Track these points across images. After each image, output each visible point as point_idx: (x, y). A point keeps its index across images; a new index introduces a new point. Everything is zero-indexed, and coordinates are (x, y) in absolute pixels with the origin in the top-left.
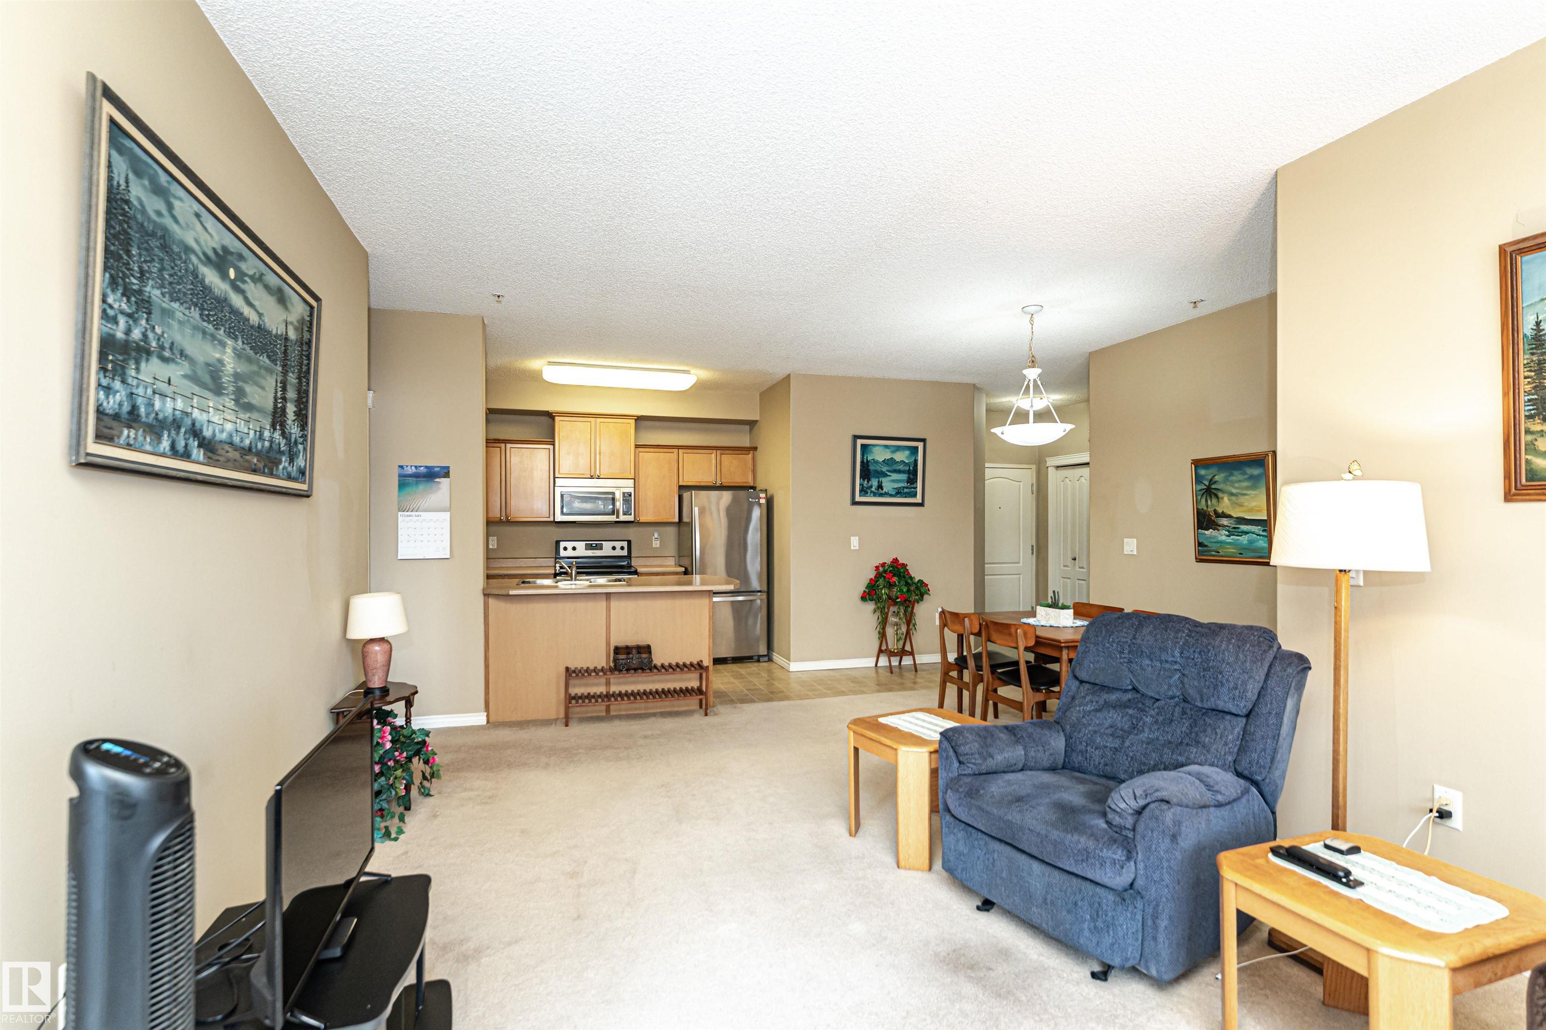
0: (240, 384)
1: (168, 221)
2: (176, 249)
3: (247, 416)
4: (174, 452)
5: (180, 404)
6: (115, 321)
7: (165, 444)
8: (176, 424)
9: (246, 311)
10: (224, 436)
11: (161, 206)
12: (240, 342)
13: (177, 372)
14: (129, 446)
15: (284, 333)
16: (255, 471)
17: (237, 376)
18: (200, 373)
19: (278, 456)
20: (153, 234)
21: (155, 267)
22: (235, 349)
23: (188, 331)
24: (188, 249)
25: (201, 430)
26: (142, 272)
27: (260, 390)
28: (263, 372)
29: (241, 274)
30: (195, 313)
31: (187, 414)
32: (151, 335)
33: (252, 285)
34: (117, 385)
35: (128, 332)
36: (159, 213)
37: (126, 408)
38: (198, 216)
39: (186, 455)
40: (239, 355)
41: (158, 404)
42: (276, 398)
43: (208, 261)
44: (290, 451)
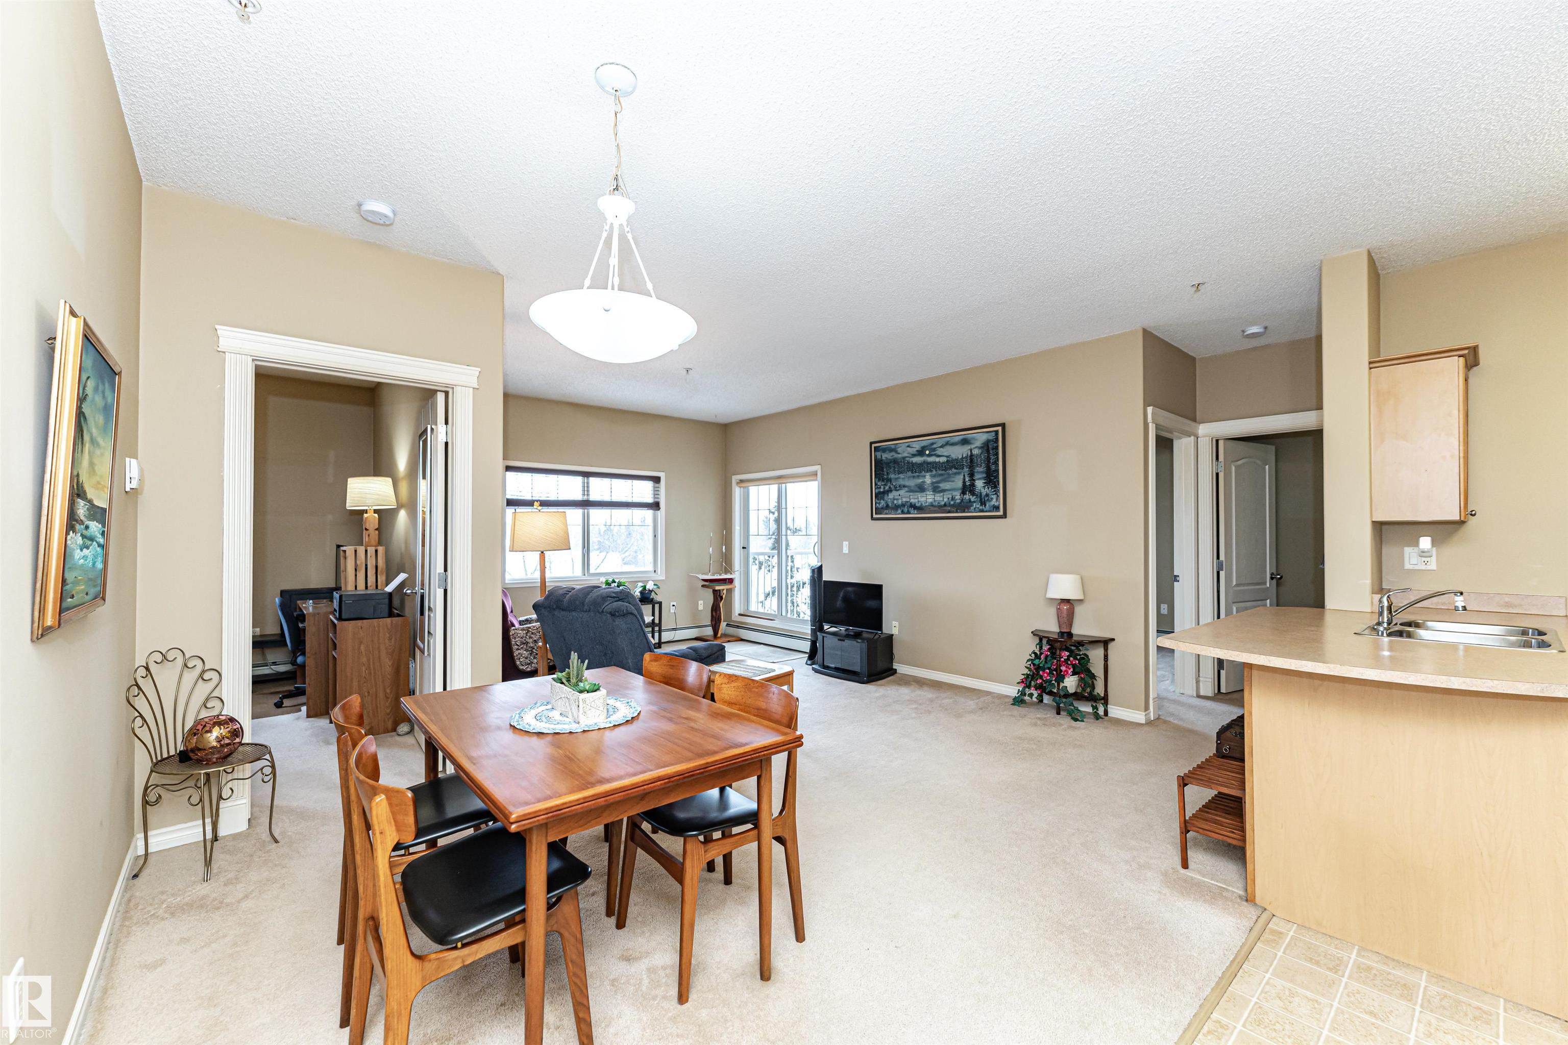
0: (936, 485)
1: (896, 456)
2: (899, 461)
3: (942, 494)
4: (903, 512)
5: (904, 500)
6: (880, 488)
7: (899, 511)
8: (903, 505)
9: (937, 460)
10: (927, 504)
11: (893, 454)
12: (934, 472)
13: (902, 492)
14: (886, 514)
15: (969, 454)
16: (949, 512)
17: (933, 483)
18: (912, 488)
19: (970, 504)
20: (891, 462)
21: (892, 470)
22: (931, 476)
23: (906, 479)
24: (904, 458)
25: (915, 505)
26: (887, 473)
27: (950, 483)
28: (952, 476)
29: (934, 450)
30: (910, 474)
31: (908, 502)
32: (892, 486)
33: (941, 449)
34: (882, 501)
35: (884, 488)
36: (892, 456)
37: (885, 505)
38: (908, 446)
39: (909, 513)
40: (932, 476)
41: (895, 502)
42: (964, 482)
43: (914, 455)
44: (981, 499)
